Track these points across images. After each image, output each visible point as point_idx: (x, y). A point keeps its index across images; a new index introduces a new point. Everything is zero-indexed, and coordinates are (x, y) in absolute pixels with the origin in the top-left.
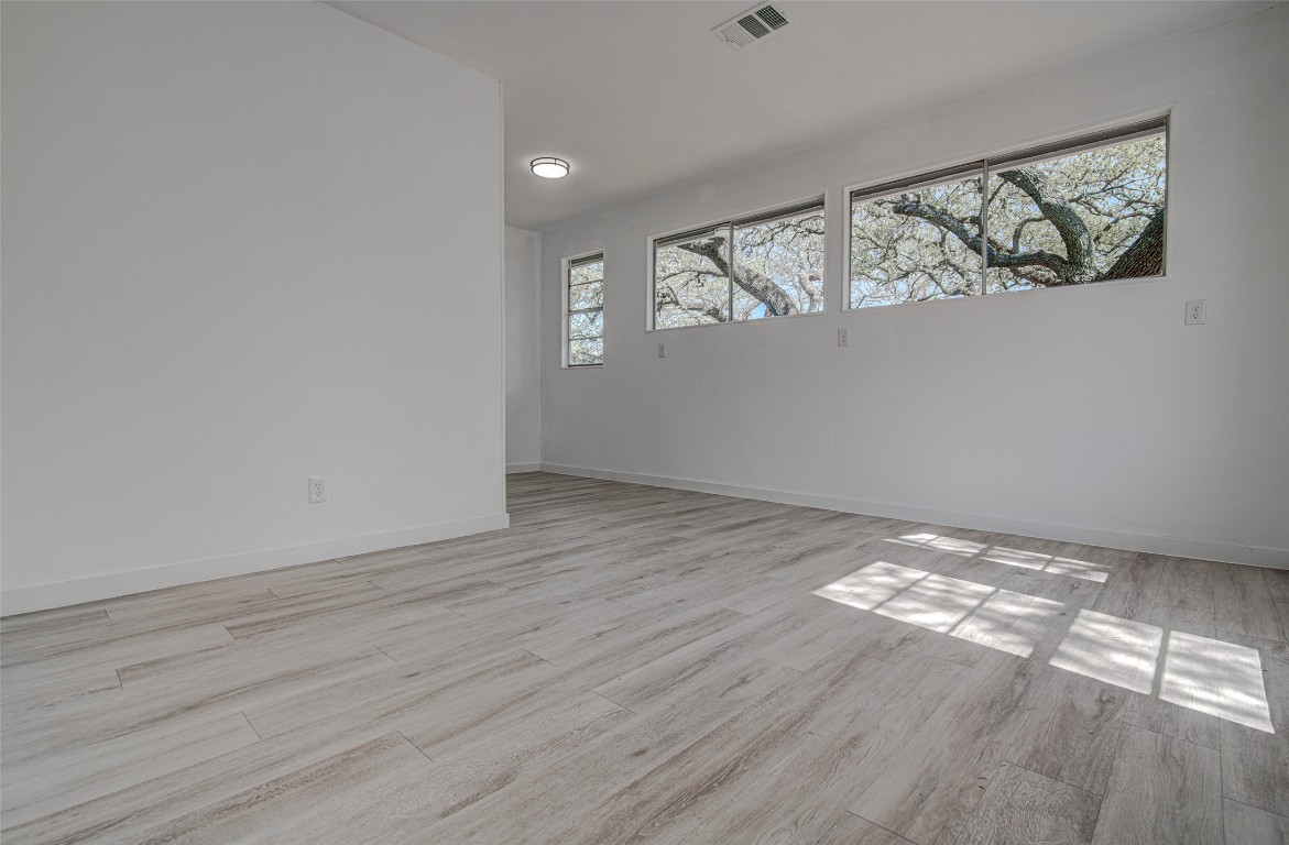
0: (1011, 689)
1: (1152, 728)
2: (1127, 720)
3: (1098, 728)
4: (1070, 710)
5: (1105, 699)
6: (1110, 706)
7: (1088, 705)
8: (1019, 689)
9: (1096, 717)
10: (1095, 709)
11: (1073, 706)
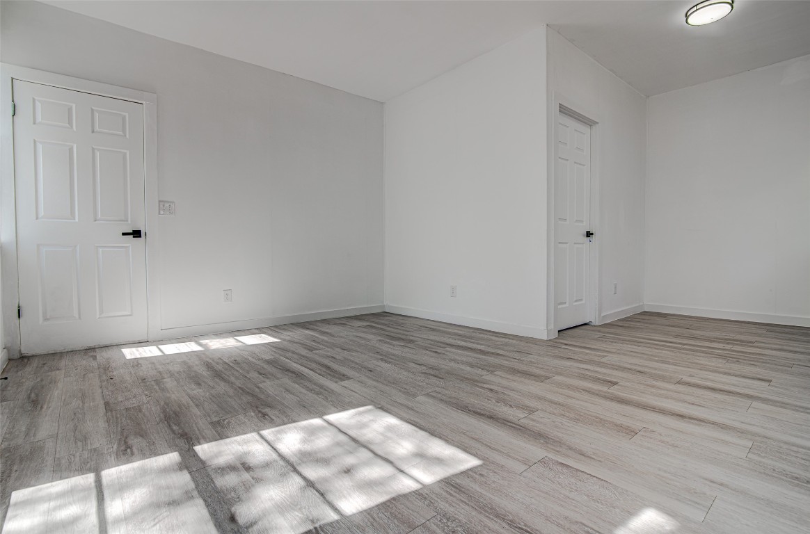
0: (178, 424)
1: (95, 450)
2: (110, 446)
3: (122, 434)
4: (142, 434)
5: (129, 450)
6: (123, 448)
7: (135, 442)
8: (175, 428)
9: (126, 438)
10: (130, 442)
11: (142, 436)
